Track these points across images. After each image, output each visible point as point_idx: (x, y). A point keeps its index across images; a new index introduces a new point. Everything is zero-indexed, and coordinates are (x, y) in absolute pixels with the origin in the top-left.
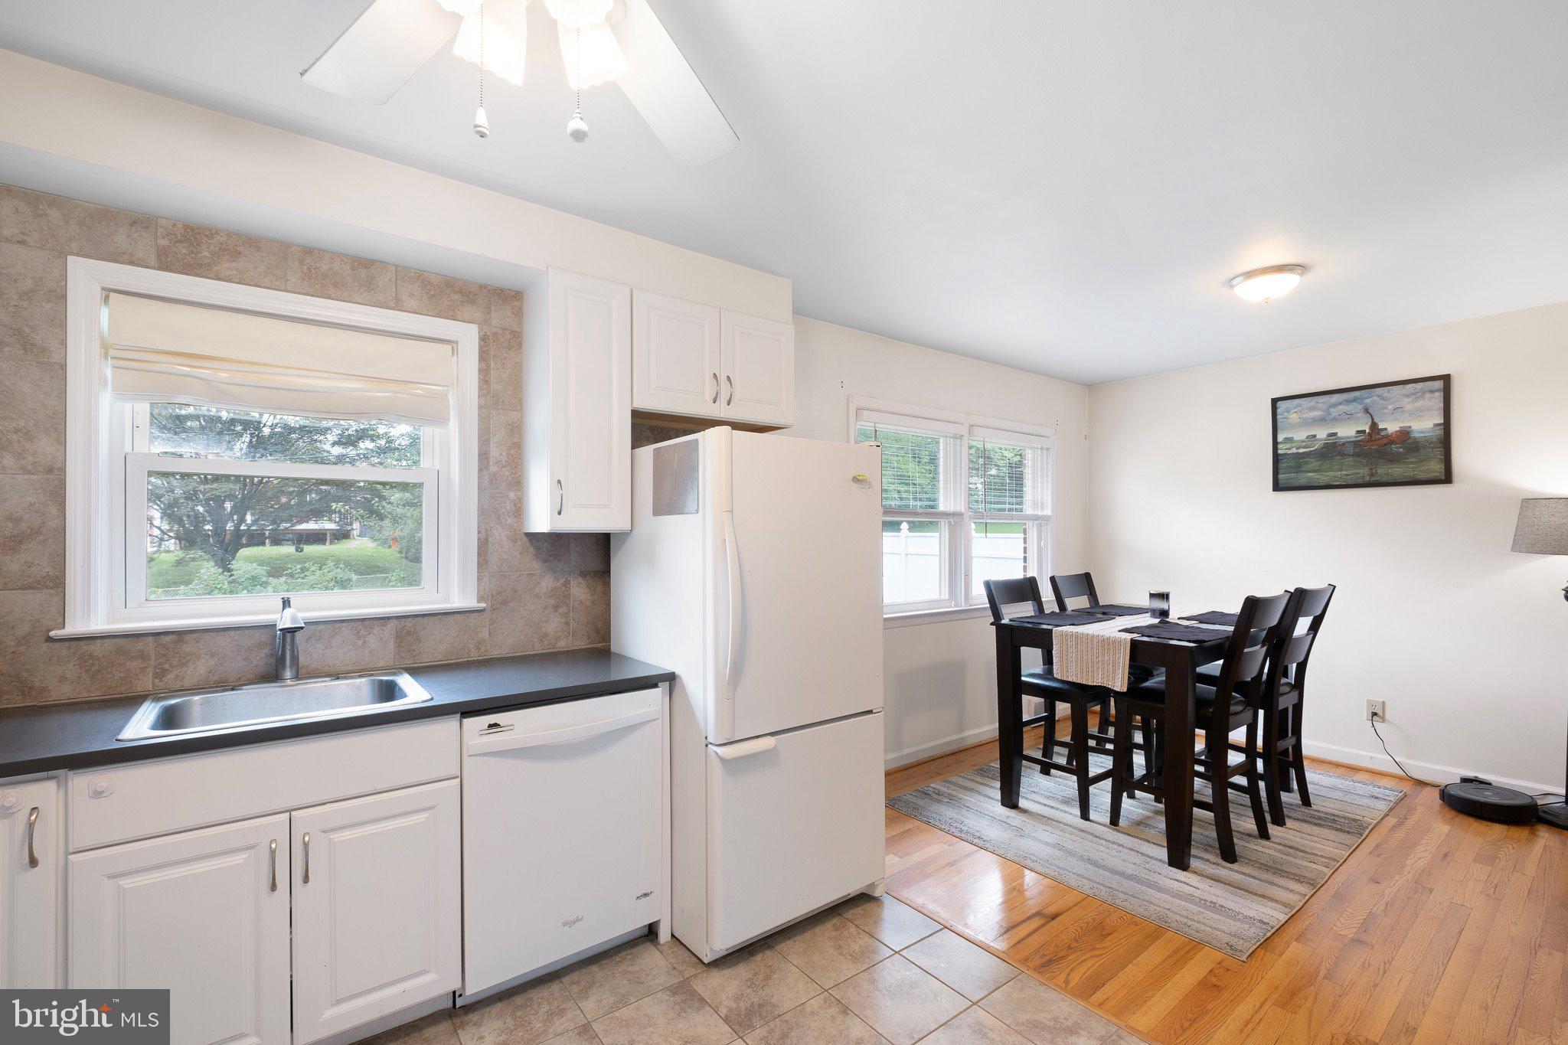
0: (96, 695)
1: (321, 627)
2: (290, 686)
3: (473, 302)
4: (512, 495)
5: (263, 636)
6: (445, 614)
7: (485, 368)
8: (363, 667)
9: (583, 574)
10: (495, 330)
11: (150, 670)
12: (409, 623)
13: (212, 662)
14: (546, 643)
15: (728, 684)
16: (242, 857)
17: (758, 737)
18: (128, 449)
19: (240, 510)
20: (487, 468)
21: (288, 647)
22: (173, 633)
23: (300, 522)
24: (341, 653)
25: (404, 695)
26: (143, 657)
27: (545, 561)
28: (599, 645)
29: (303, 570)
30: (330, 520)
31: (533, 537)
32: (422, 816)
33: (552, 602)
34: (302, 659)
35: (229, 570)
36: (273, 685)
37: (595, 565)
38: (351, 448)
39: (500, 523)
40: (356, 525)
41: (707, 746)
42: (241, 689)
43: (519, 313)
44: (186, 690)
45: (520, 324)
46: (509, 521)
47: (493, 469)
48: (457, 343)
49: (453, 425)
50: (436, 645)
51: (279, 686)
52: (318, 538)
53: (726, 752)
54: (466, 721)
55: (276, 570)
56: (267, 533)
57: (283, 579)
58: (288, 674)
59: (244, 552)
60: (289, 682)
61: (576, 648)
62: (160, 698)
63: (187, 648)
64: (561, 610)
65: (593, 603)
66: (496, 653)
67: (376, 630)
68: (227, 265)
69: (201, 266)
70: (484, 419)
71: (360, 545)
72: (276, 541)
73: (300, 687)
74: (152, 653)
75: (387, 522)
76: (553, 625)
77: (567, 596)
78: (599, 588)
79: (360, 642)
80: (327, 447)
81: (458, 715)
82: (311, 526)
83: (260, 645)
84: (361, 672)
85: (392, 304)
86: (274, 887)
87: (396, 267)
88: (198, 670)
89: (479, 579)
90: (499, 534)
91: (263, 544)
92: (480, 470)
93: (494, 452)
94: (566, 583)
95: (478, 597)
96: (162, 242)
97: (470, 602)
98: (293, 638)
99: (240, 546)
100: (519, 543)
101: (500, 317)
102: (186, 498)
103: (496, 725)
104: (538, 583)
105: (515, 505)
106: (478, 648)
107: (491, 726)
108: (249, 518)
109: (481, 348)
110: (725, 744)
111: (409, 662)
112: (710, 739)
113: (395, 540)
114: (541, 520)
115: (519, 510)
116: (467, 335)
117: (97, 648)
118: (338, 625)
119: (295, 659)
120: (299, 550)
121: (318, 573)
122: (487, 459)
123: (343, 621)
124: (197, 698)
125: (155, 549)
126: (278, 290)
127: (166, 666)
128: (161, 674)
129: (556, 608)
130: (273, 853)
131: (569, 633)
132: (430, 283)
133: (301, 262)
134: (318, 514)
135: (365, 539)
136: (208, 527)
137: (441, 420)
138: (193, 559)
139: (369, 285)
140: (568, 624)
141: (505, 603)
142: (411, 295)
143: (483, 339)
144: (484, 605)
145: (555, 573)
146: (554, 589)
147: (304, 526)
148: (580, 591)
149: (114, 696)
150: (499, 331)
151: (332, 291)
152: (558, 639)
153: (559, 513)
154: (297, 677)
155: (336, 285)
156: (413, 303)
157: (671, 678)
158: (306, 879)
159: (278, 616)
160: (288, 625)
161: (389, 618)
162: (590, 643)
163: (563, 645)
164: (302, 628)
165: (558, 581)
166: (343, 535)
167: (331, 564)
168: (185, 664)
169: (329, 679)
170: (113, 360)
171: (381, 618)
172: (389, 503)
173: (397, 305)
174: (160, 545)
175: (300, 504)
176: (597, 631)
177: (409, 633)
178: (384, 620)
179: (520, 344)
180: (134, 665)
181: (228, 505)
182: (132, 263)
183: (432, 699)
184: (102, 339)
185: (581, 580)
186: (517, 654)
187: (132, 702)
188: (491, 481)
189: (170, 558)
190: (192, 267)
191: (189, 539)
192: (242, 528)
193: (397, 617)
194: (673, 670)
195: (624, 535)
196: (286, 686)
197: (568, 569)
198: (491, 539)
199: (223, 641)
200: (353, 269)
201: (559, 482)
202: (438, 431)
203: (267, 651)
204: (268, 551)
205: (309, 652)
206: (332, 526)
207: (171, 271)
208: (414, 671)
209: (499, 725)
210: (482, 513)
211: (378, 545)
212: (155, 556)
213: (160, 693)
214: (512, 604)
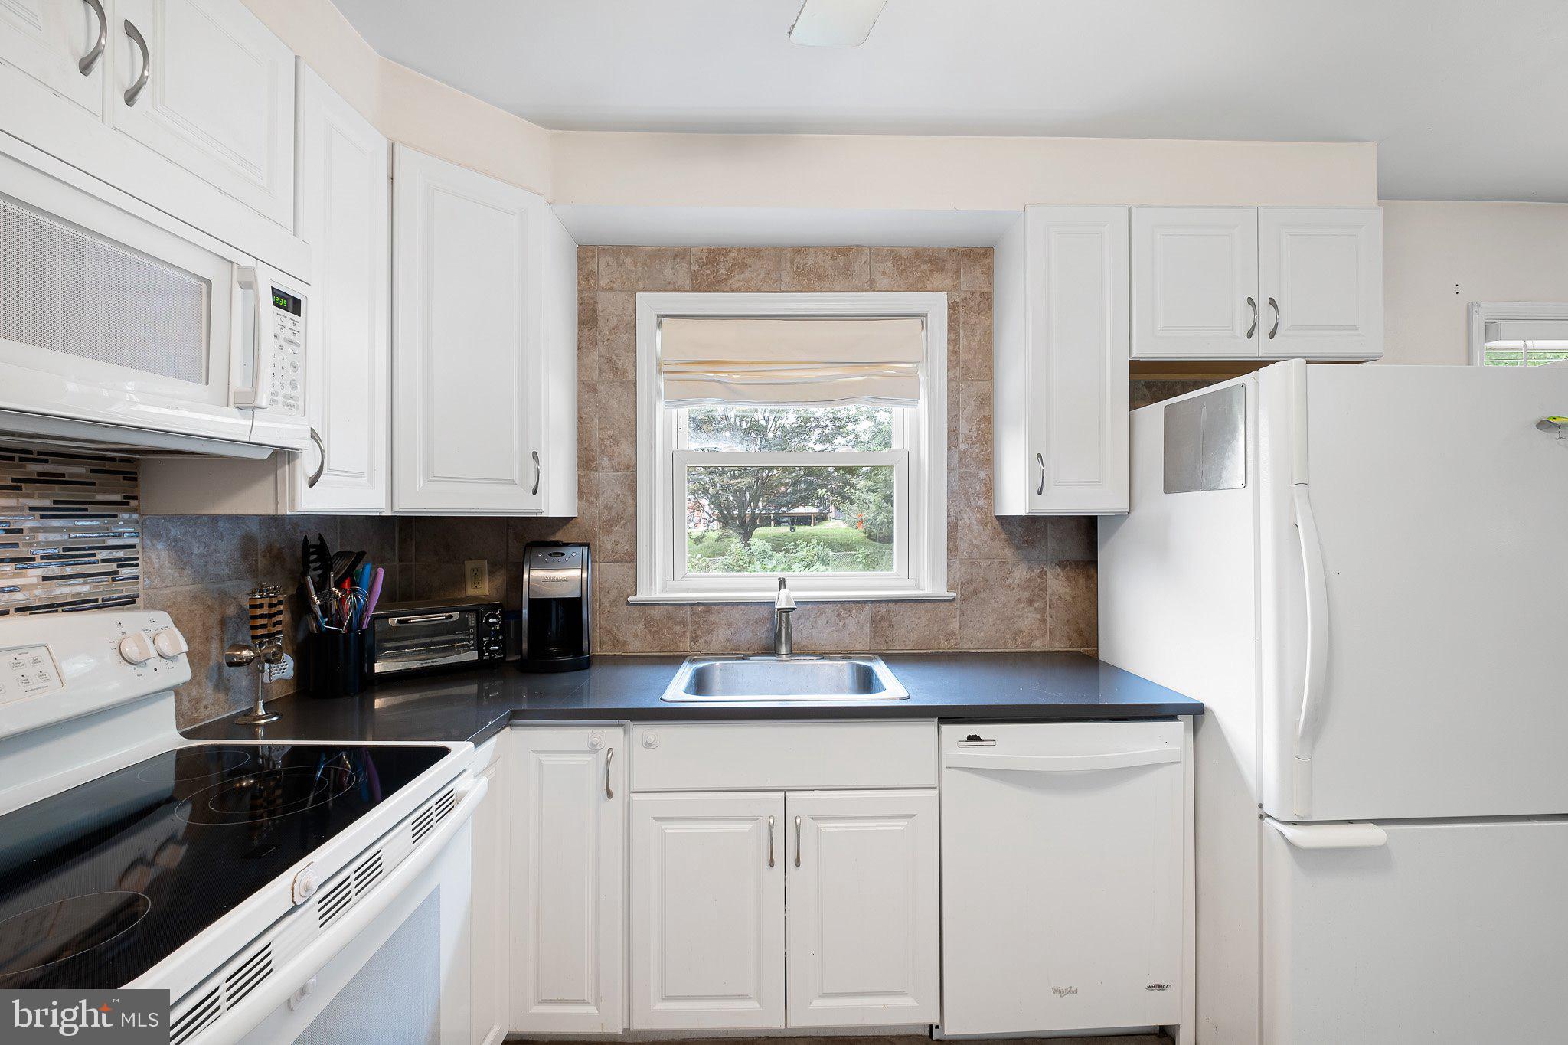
0: (655, 652)
1: (809, 606)
2: (786, 661)
3: (942, 269)
4: (982, 474)
5: (764, 612)
6: (916, 601)
7: (954, 338)
8: (843, 649)
9: (1062, 565)
10: (963, 295)
11: (688, 634)
12: (883, 609)
13: (729, 632)
14: (1019, 641)
15: (1302, 737)
16: (747, 826)
17: (1351, 822)
18: (675, 448)
19: (755, 498)
20: (956, 446)
21: (784, 625)
22: (702, 604)
23: (794, 507)
24: (823, 633)
25: (882, 689)
26: (683, 622)
27: (1018, 548)
28: (1082, 650)
29: (796, 545)
30: (814, 505)
31: (1004, 520)
32: (901, 824)
33: (1026, 594)
34: (794, 636)
35: (749, 545)
36: (772, 658)
37: (1076, 553)
38: (828, 444)
39: (969, 505)
40: (832, 508)
41: (1261, 817)
42: (749, 659)
43: (989, 272)
44: (712, 654)
45: (991, 284)
46: (979, 503)
47: (963, 446)
48: (926, 316)
49: (923, 403)
50: (908, 634)
51: (775, 660)
52: (805, 520)
53: (1299, 835)
54: (945, 728)
55: (778, 546)
56: (772, 516)
57: (782, 553)
58: (784, 649)
59: (758, 531)
60: (784, 657)
61: (1056, 650)
62: (694, 659)
63: (712, 618)
64: (1036, 605)
65: (1074, 598)
66: (966, 647)
67: (854, 613)
68: (737, 277)
69: (719, 282)
70: (953, 393)
71: (835, 527)
72: (778, 523)
73: (792, 663)
74: (689, 620)
75: (855, 507)
76: (1028, 621)
77: (1044, 590)
78: (1082, 581)
79: (841, 624)
80: (811, 445)
81: (936, 720)
82: (800, 510)
83: (763, 620)
84: (844, 654)
85: (866, 287)
86: (772, 863)
87: (870, 248)
88: (719, 638)
89: (949, 566)
90: (969, 517)
91: (770, 525)
92: (949, 449)
93: (964, 428)
94: (1043, 574)
95: (948, 585)
96: (694, 268)
97: (942, 591)
98: (787, 617)
99: (756, 526)
100: (990, 527)
101: (971, 279)
102: (723, 490)
103: (975, 738)
104: (1011, 572)
105: (985, 485)
106: (948, 640)
107: (970, 738)
108: (760, 505)
109: (950, 317)
110: (1294, 823)
111: (883, 648)
112: (1267, 809)
113: (861, 522)
114: (1016, 501)
115: (990, 490)
116: (935, 304)
117: (656, 613)
118: (822, 606)
119: (789, 636)
120: (793, 530)
121: (806, 549)
122: (957, 436)
123: (826, 602)
124: (718, 663)
125: (706, 528)
126: (775, 292)
127: (699, 632)
128: (695, 639)
129: (1031, 602)
130: (771, 827)
131: (1046, 632)
132: (900, 257)
133: (792, 261)
134: (804, 500)
135: (839, 522)
136: (736, 512)
137: (911, 399)
138: (727, 537)
139: (847, 271)
140: (1044, 621)
141: (975, 592)
142: (884, 274)
143: (953, 306)
144: (954, 594)
145: (1029, 562)
146: (1028, 581)
147: (796, 510)
148: (1057, 583)
149: (666, 654)
150: (969, 295)
151: (816, 284)
152: (1034, 638)
153: (1040, 493)
154: (791, 653)
155: (820, 278)
156: (885, 282)
157: (1197, 711)
158: (798, 863)
159: (775, 594)
160: (783, 606)
161: (865, 602)
162: (1071, 646)
163: (1038, 645)
164: (794, 609)
165: (1033, 571)
166: (822, 518)
167: (815, 542)
168: (710, 632)
169: (816, 658)
170: (665, 374)
171: (858, 602)
172: (859, 490)
173: (871, 287)
174: (708, 525)
175: (794, 492)
176: (1080, 632)
177: (883, 618)
178: (861, 603)
179: (990, 306)
180: (678, 628)
181: (747, 495)
182: (675, 290)
183: (909, 697)
184: (658, 358)
185: (1059, 570)
186: (988, 651)
187: (675, 660)
188: (960, 460)
189: (713, 535)
190: (714, 285)
191: (725, 521)
192: (756, 512)
193: (873, 602)
194: (1201, 702)
195: (1117, 519)
196: (782, 661)
197: (1044, 558)
198: (960, 523)
199: (736, 613)
200: (834, 259)
201: (1039, 456)
202: (909, 410)
203: (768, 625)
204: (773, 530)
205: (801, 631)
206: (815, 510)
207: (700, 291)
208: (889, 659)
209: (979, 738)
210: (951, 494)
211: (849, 526)
212: (706, 534)
213: (695, 655)
214: (982, 595)
